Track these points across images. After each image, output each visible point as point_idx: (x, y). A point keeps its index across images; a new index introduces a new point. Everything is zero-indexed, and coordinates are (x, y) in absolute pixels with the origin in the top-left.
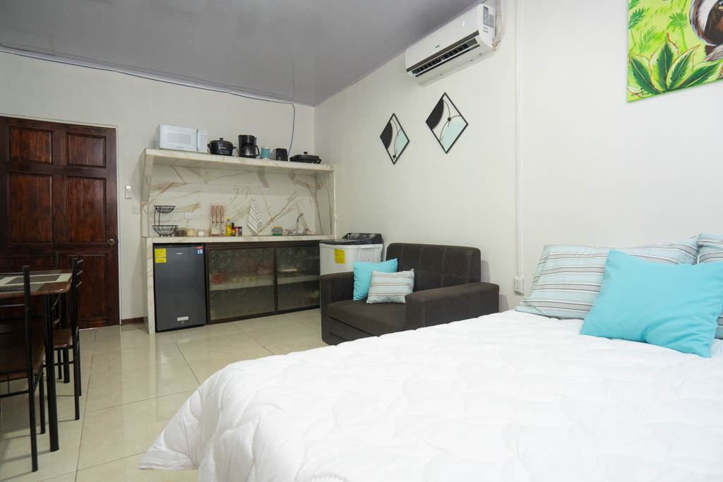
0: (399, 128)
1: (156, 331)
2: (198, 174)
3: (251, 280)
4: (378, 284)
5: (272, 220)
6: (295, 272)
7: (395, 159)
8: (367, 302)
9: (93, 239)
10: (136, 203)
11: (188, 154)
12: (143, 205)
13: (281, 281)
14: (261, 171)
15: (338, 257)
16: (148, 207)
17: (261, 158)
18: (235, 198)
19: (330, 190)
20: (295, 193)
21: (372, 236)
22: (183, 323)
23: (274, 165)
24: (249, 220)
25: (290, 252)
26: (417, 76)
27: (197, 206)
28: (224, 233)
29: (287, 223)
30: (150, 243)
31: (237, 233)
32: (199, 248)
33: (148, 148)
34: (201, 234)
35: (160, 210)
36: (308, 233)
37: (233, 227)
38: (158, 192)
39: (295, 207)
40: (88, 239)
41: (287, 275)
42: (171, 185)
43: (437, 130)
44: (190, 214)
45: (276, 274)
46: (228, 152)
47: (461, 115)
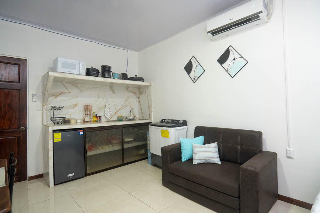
0: (197, 64)
1: (55, 185)
2: (77, 87)
3: (109, 148)
4: (198, 152)
5: (117, 112)
6: (132, 141)
7: (194, 80)
8: (194, 163)
9: (10, 128)
10: (39, 104)
11: (75, 75)
12: (44, 106)
13: (126, 146)
14: (111, 86)
15: (163, 134)
16: (47, 106)
17: (113, 78)
18: (98, 100)
19: (149, 95)
20: (129, 97)
21: (181, 122)
22: (71, 177)
23: (122, 82)
24: (105, 112)
25: (130, 129)
26: (212, 36)
27: (76, 105)
28: (92, 120)
29: (125, 113)
30: (51, 129)
31: (99, 120)
32: (80, 131)
33: (50, 71)
34: (79, 121)
35: (54, 108)
36: (135, 118)
37: (96, 116)
38: (53, 97)
39: (128, 104)
40: (7, 128)
41: (128, 142)
42: (61, 94)
43: (225, 65)
44: (72, 110)
45: (123, 142)
46: (97, 75)
47: (243, 57)
